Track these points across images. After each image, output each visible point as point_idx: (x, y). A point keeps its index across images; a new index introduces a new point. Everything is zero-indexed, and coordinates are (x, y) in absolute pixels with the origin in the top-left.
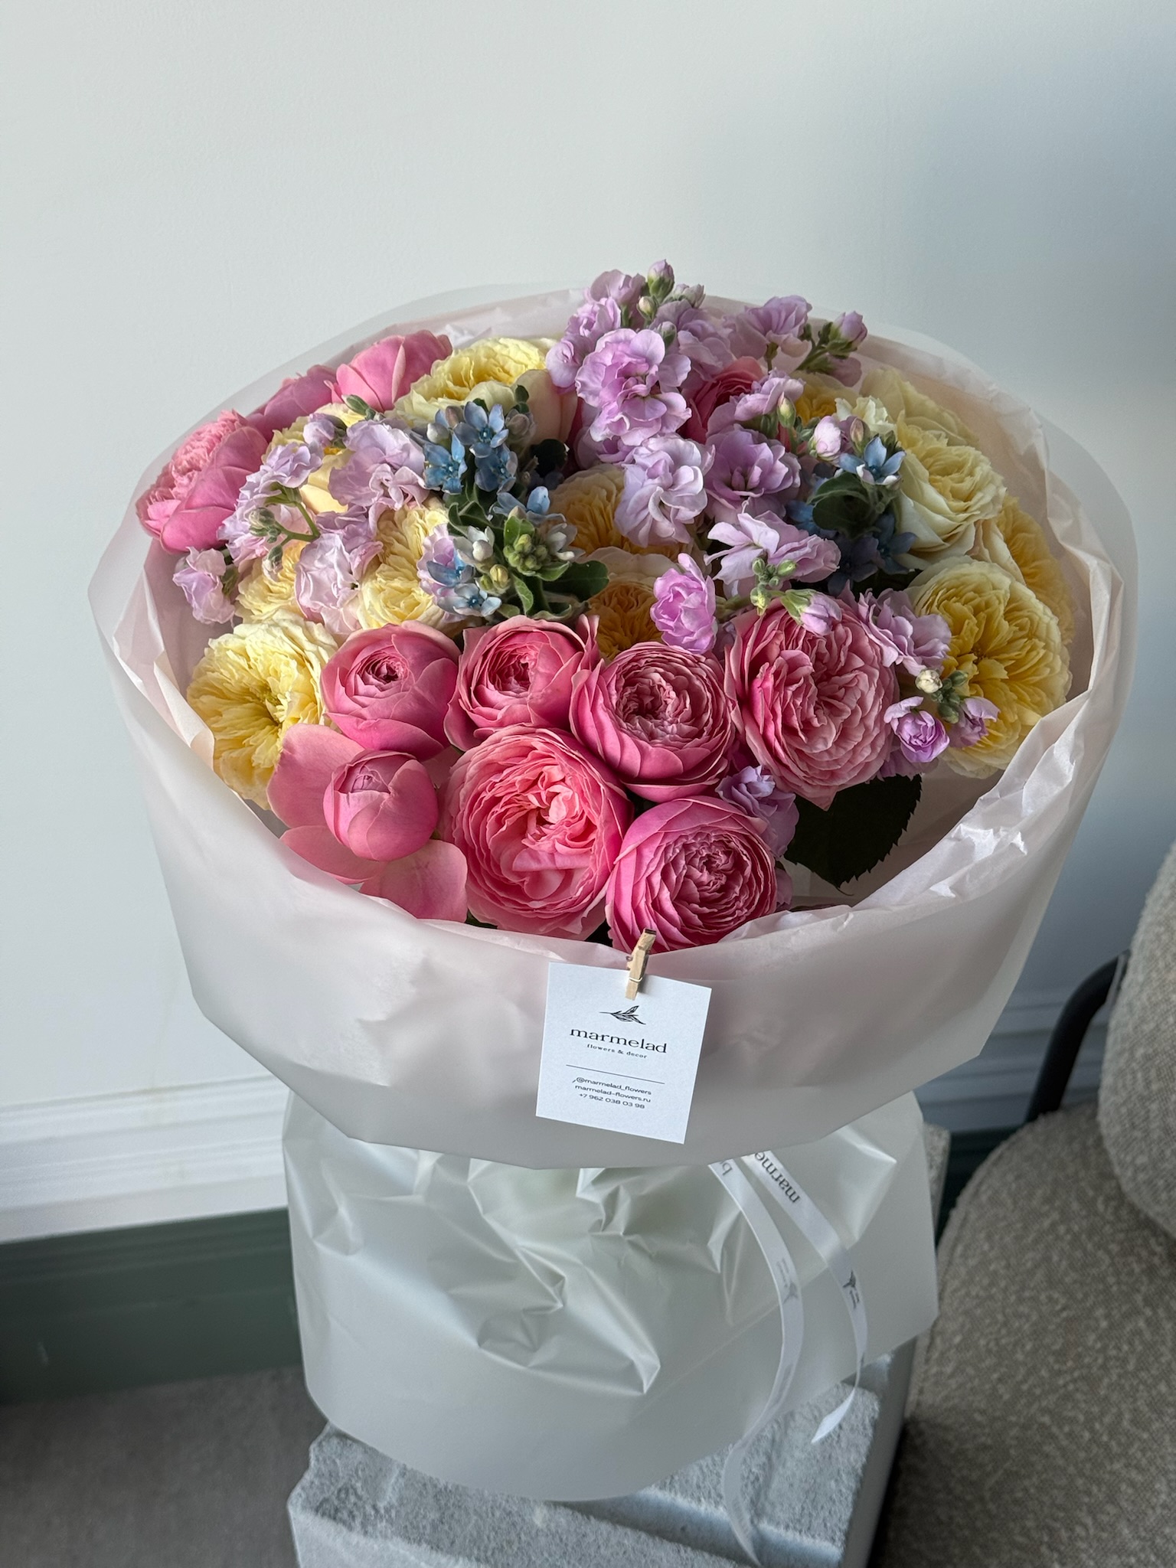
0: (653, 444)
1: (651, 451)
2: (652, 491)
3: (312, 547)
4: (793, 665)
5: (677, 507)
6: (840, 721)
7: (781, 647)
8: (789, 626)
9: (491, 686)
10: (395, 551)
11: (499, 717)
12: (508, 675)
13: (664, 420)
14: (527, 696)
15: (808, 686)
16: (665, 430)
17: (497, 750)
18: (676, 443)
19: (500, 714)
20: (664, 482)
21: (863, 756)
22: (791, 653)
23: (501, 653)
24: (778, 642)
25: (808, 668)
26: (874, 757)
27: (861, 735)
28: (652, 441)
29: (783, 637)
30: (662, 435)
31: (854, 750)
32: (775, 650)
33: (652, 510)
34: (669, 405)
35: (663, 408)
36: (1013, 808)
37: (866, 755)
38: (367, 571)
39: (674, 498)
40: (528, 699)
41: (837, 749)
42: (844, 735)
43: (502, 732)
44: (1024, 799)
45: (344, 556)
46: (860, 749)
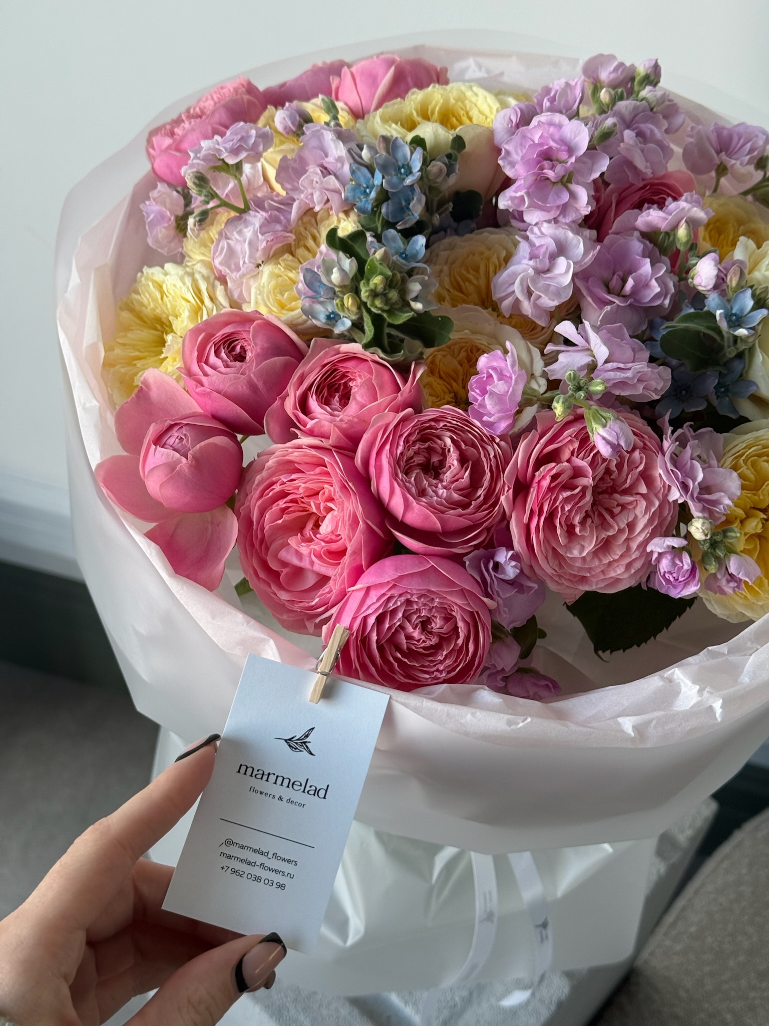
0: (546, 228)
1: (542, 233)
2: (525, 270)
3: (239, 219)
4: (578, 473)
5: (540, 294)
6: (604, 535)
7: (572, 453)
8: (584, 440)
9: (314, 397)
10: (308, 245)
11: (308, 426)
12: (337, 390)
13: (564, 209)
14: (338, 416)
15: (583, 496)
16: (561, 219)
17: (296, 454)
18: (565, 233)
19: (310, 424)
20: (538, 266)
21: (615, 572)
22: (579, 462)
23: (336, 370)
24: (571, 449)
25: (588, 481)
26: (626, 576)
27: (620, 554)
28: (545, 225)
29: (576, 445)
30: (556, 220)
31: (610, 563)
32: (566, 455)
33: (517, 287)
34: (573, 196)
35: (566, 197)
36: (734, 671)
37: (619, 572)
38: (273, 256)
39: (542, 283)
40: (338, 419)
41: (593, 558)
42: (605, 546)
43: (305, 440)
44: (747, 666)
45: (258, 236)
46: (616, 564)
